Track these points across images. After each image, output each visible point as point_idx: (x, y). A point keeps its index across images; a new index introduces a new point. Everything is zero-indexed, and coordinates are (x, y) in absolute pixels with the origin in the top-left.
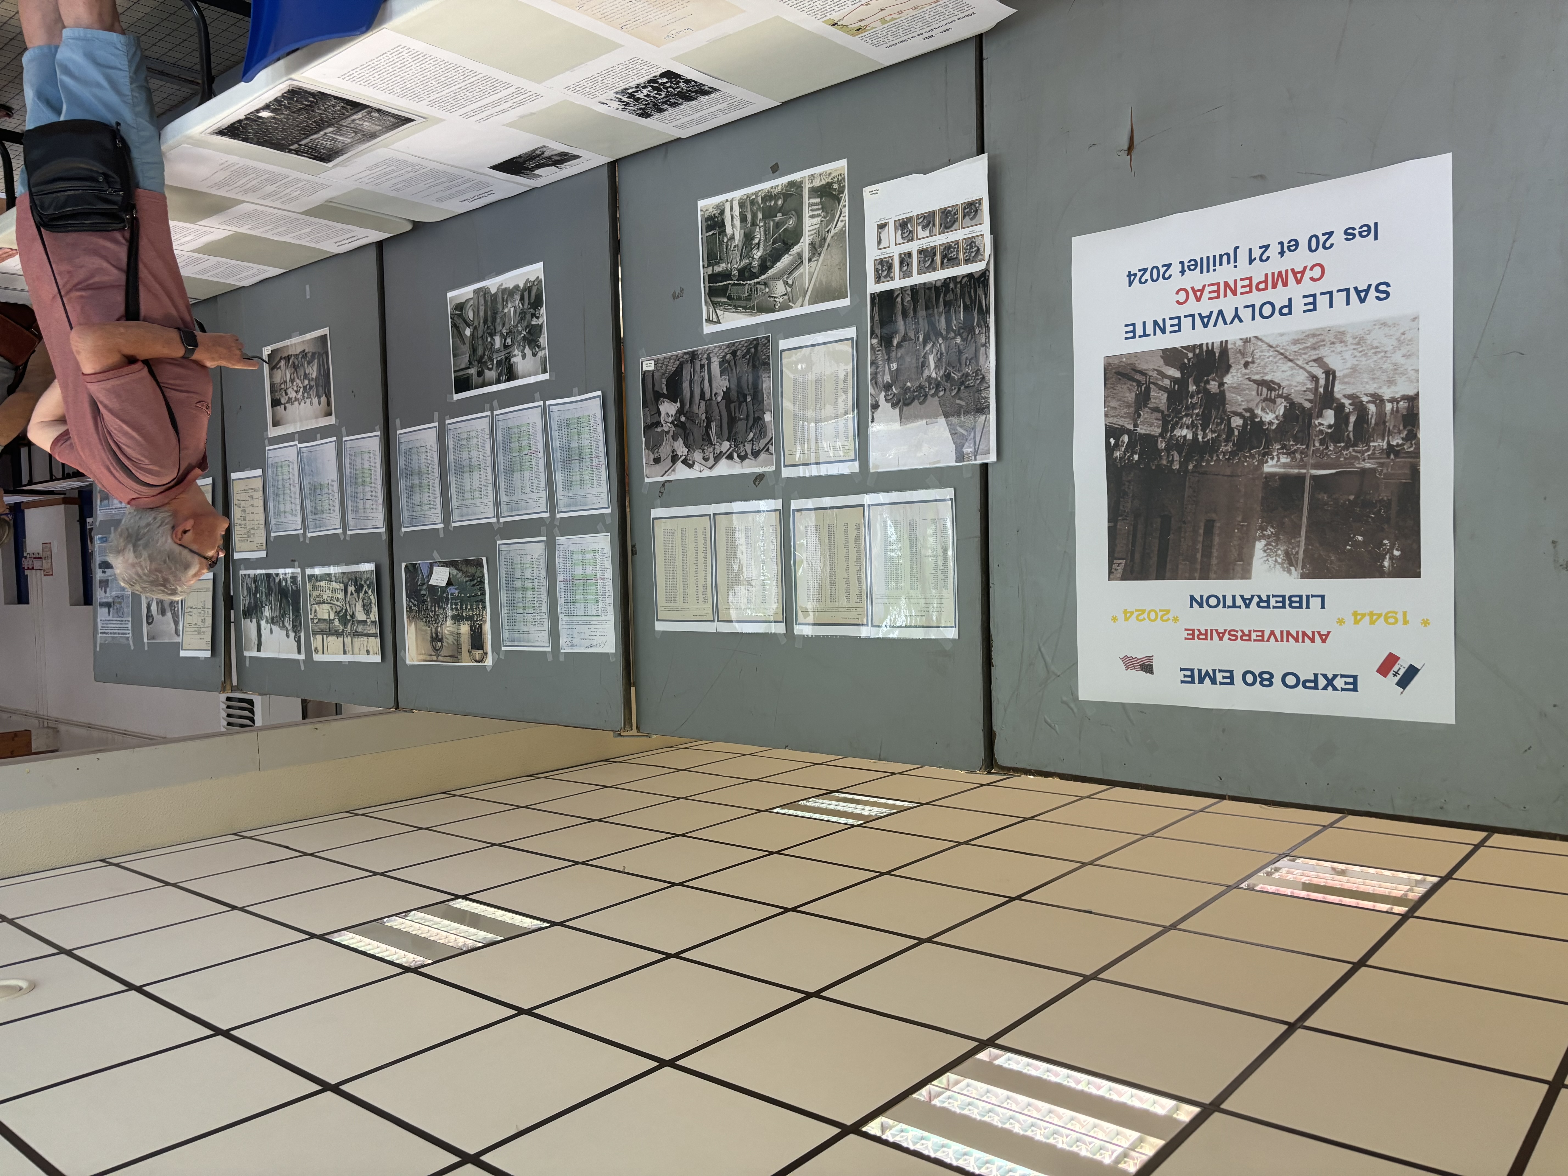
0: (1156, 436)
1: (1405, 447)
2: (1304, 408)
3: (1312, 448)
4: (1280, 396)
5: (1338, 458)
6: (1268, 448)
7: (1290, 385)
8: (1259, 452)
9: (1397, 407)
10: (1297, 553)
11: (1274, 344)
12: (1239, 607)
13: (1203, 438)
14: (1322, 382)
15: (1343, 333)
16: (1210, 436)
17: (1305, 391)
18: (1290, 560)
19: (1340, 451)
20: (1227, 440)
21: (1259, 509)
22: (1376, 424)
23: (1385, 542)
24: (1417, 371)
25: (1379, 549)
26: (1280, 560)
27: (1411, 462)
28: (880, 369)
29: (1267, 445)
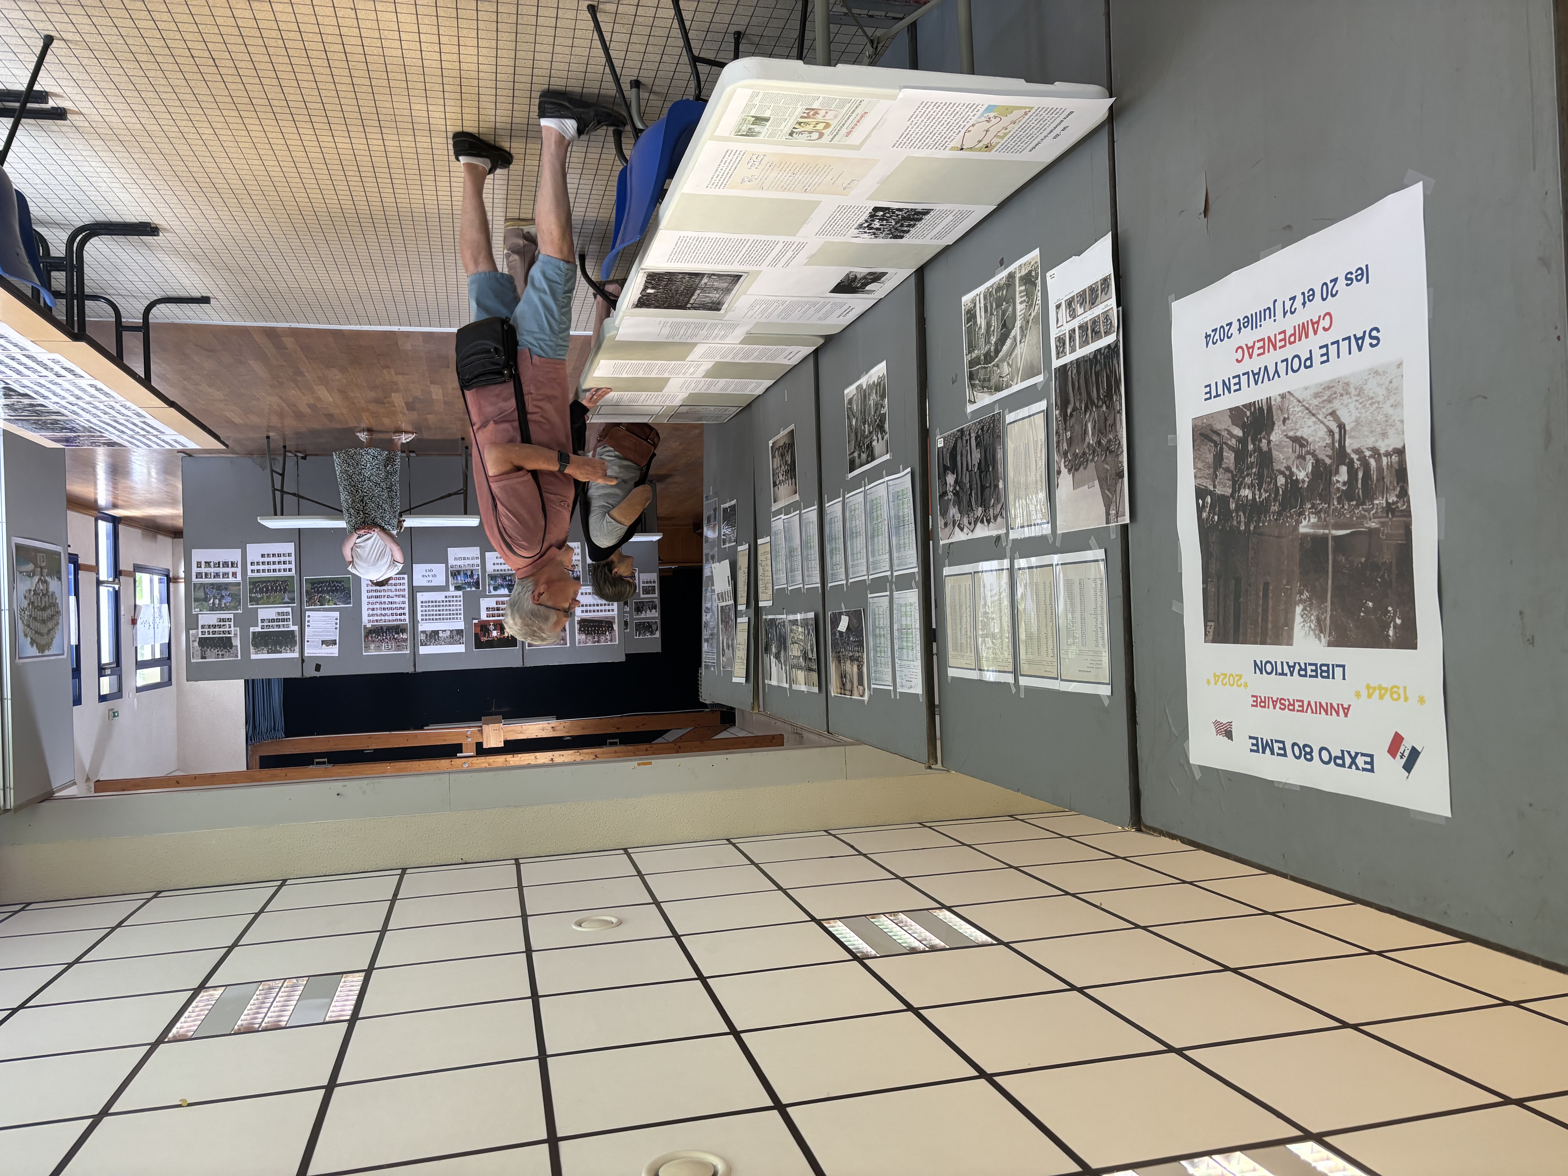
0: (1227, 497)
1: (1399, 505)
2: (1326, 464)
3: (1333, 507)
4: (1308, 453)
5: (1352, 517)
6: (1303, 508)
7: (1314, 441)
8: (1296, 511)
9: (1391, 462)
10: (1325, 618)
11: (1301, 399)
12: (1286, 675)
13: (1259, 498)
14: (1337, 436)
15: (1347, 384)
16: (1265, 495)
17: (1325, 447)
18: (1320, 627)
19: (1353, 510)
20: (1275, 501)
21: (1298, 572)
22: (1377, 480)
23: (1390, 609)
24: (1402, 422)
25: (1385, 617)
26: (1313, 626)
27: (1404, 522)
28: (1061, 438)
29: (1302, 504)
